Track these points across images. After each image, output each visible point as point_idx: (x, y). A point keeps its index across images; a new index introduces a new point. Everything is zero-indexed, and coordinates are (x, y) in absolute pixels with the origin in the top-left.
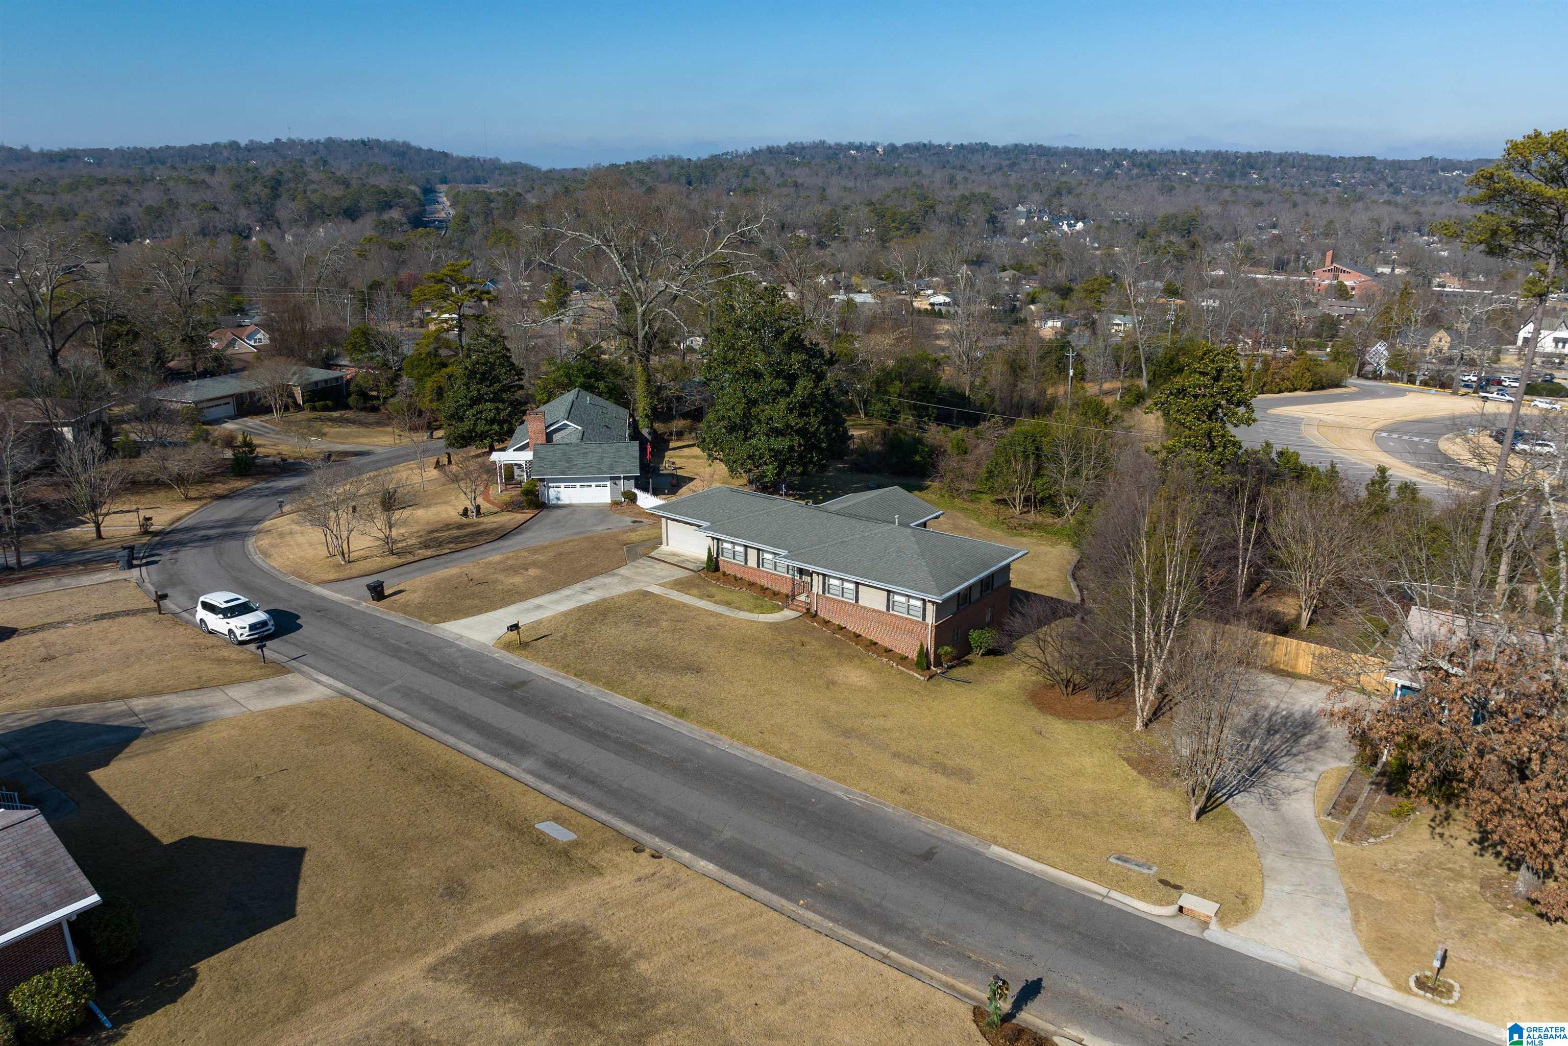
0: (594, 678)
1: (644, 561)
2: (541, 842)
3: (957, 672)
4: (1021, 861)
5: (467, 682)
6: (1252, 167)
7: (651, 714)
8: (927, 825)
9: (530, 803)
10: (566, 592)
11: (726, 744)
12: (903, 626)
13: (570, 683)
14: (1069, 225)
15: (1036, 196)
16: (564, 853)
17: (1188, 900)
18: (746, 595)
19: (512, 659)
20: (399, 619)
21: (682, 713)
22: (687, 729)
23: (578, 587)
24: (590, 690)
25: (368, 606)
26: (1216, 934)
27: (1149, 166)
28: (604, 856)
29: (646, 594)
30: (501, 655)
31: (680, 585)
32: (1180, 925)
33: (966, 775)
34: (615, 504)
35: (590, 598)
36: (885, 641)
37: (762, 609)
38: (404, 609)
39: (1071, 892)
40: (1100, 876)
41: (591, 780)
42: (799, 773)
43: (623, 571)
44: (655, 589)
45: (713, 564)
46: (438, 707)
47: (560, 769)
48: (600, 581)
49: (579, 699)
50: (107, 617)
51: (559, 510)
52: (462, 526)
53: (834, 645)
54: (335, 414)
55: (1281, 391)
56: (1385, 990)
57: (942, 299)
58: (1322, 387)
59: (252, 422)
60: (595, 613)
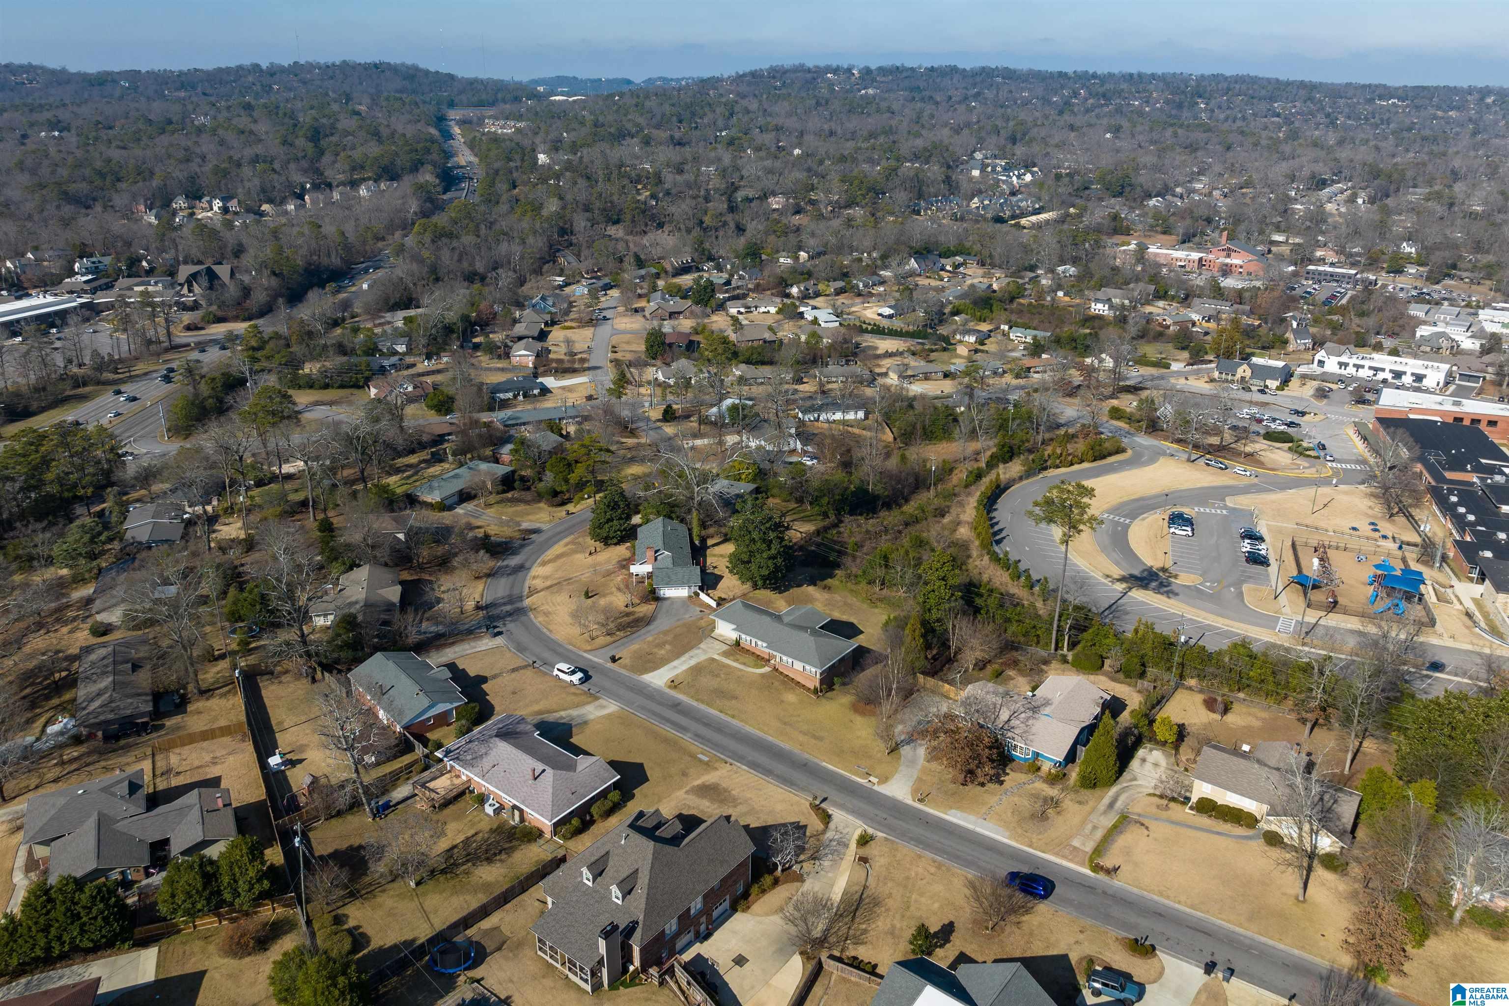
0: (703, 702)
1: (709, 640)
2: (700, 761)
3: (829, 694)
4: (830, 767)
5: (660, 704)
6: (1200, 96)
7: (722, 716)
8: (806, 756)
9: (693, 749)
10: (683, 659)
11: (748, 729)
12: (809, 678)
13: (695, 703)
14: (1019, 177)
15: (993, 140)
16: (707, 764)
17: (872, 779)
18: (750, 659)
19: (673, 693)
20: (623, 671)
21: (733, 717)
22: (735, 722)
23: (687, 655)
24: (702, 707)
25: (610, 665)
26: (876, 788)
27: (1104, 96)
28: (717, 765)
29: (713, 660)
30: (667, 690)
31: (726, 654)
32: (869, 785)
33: (820, 739)
34: (690, 597)
35: (693, 662)
36: (803, 682)
37: (756, 666)
38: (625, 667)
39: (841, 776)
40: (850, 771)
41: (709, 741)
42: (770, 739)
43: (702, 646)
44: (716, 657)
45: (738, 643)
46: (655, 714)
47: (697, 736)
48: (694, 652)
49: (699, 710)
50: (514, 670)
51: (666, 603)
52: (628, 614)
53: (784, 683)
54: (509, 495)
55: (1072, 464)
56: (909, 801)
57: (887, 311)
58: (1104, 457)
59: (469, 506)
60: (697, 670)
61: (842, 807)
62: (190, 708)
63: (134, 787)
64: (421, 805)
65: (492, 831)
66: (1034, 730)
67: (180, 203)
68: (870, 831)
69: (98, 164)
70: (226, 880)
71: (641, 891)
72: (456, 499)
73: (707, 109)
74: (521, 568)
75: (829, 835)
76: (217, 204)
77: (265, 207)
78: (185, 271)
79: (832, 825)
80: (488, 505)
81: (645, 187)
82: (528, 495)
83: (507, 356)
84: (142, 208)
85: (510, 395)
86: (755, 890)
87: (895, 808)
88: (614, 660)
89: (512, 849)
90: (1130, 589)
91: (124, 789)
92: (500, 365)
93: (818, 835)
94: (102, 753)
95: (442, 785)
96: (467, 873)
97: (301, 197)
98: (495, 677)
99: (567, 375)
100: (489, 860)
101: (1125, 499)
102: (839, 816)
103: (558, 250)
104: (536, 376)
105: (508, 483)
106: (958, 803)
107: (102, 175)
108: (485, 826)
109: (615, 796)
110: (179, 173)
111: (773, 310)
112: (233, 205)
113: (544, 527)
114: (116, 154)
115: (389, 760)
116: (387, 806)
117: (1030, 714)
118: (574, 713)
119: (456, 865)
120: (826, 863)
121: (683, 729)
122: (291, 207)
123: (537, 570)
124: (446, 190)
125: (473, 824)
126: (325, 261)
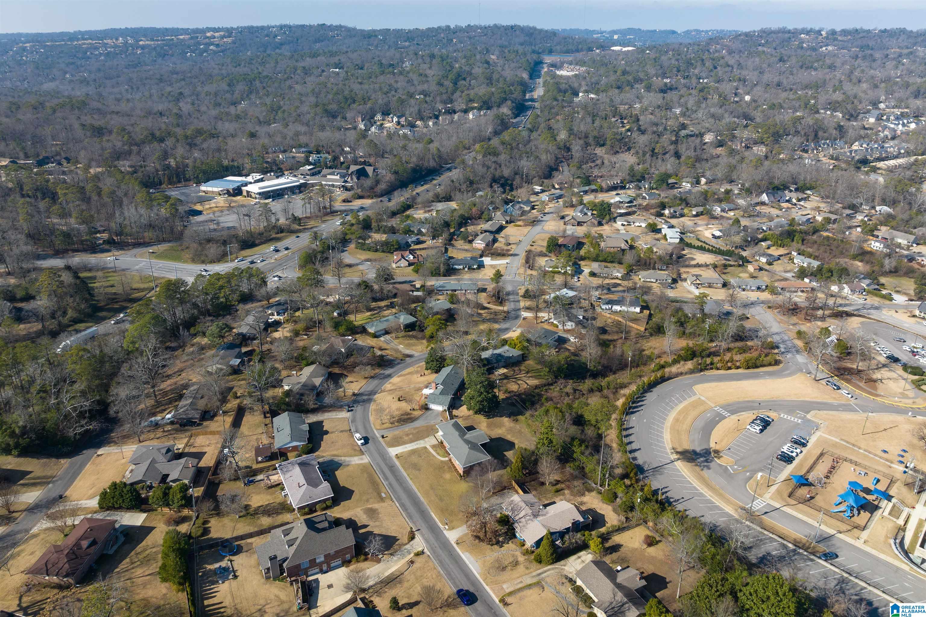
0: (404, 468)
1: (432, 437)
2: (381, 496)
3: (465, 479)
4: (434, 516)
5: (386, 464)
7: (407, 477)
8: (428, 507)
9: (383, 490)
10: (413, 444)
11: (414, 487)
12: (460, 468)
13: (401, 468)
16: (383, 498)
17: (446, 526)
18: (443, 452)
19: (395, 460)
20: (383, 444)
21: (411, 479)
22: (410, 482)
23: (416, 443)
24: (402, 470)
25: (380, 439)
26: (444, 531)
28: (387, 500)
29: (426, 448)
30: (394, 458)
31: (433, 447)
32: (442, 529)
33: (442, 500)
34: (440, 411)
35: (415, 447)
36: (458, 470)
37: (442, 456)
38: (385, 442)
39: (435, 521)
40: (440, 520)
41: (392, 487)
42: (419, 494)
43: (428, 439)
44: (428, 447)
45: (442, 442)
46: (380, 468)
47: (390, 484)
48: (421, 441)
49: (400, 472)
50: (342, 431)
51: (430, 412)
52: (409, 414)
53: (450, 468)
54: (411, 333)
55: (730, 368)
56: (453, 542)
57: (718, 234)
58: (757, 367)
59: (388, 337)
60: (413, 452)
61: (423, 535)
62: (216, 419)
63: (168, 451)
64: (262, 484)
65: (279, 504)
66: (528, 526)
67: (378, 117)
68: (426, 550)
69: (346, 93)
70: (171, 497)
71: (295, 547)
72: (383, 332)
73: (699, 63)
74: (389, 376)
75: (407, 546)
76: (395, 119)
77: (418, 123)
78: (353, 168)
79: (412, 543)
80: (397, 338)
81: (628, 122)
82: (420, 335)
83: (471, 242)
84: (360, 119)
85: (461, 267)
86: (354, 560)
87: (445, 544)
88: (383, 437)
89: (281, 513)
90: (679, 459)
91: (164, 451)
92: (466, 247)
93: (401, 545)
94: (177, 430)
95: (274, 478)
96: (258, 518)
97: (437, 117)
98: (332, 433)
99: (499, 258)
100: (269, 516)
101: (741, 400)
102: (418, 538)
103: (562, 162)
104: (481, 256)
105: (410, 327)
106: (471, 550)
107: (346, 99)
108: (278, 501)
109: (329, 503)
110: (381, 100)
111: (644, 225)
112: (403, 120)
113: (416, 354)
114: (356, 87)
115: (267, 461)
116: (252, 481)
117: (532, 517)
118: (347, 459)
119: (257, 514)
120: (395, 558)
121: (386, 479)
122: (431, 123)
123: (395, 380)
124: (516, 116)
125: (275, 498)
126: (426, 164)
